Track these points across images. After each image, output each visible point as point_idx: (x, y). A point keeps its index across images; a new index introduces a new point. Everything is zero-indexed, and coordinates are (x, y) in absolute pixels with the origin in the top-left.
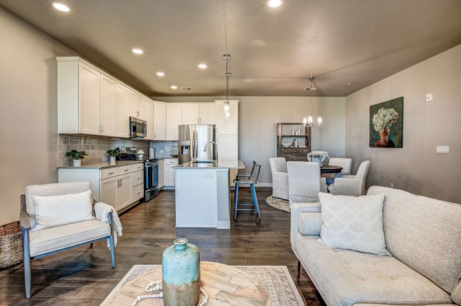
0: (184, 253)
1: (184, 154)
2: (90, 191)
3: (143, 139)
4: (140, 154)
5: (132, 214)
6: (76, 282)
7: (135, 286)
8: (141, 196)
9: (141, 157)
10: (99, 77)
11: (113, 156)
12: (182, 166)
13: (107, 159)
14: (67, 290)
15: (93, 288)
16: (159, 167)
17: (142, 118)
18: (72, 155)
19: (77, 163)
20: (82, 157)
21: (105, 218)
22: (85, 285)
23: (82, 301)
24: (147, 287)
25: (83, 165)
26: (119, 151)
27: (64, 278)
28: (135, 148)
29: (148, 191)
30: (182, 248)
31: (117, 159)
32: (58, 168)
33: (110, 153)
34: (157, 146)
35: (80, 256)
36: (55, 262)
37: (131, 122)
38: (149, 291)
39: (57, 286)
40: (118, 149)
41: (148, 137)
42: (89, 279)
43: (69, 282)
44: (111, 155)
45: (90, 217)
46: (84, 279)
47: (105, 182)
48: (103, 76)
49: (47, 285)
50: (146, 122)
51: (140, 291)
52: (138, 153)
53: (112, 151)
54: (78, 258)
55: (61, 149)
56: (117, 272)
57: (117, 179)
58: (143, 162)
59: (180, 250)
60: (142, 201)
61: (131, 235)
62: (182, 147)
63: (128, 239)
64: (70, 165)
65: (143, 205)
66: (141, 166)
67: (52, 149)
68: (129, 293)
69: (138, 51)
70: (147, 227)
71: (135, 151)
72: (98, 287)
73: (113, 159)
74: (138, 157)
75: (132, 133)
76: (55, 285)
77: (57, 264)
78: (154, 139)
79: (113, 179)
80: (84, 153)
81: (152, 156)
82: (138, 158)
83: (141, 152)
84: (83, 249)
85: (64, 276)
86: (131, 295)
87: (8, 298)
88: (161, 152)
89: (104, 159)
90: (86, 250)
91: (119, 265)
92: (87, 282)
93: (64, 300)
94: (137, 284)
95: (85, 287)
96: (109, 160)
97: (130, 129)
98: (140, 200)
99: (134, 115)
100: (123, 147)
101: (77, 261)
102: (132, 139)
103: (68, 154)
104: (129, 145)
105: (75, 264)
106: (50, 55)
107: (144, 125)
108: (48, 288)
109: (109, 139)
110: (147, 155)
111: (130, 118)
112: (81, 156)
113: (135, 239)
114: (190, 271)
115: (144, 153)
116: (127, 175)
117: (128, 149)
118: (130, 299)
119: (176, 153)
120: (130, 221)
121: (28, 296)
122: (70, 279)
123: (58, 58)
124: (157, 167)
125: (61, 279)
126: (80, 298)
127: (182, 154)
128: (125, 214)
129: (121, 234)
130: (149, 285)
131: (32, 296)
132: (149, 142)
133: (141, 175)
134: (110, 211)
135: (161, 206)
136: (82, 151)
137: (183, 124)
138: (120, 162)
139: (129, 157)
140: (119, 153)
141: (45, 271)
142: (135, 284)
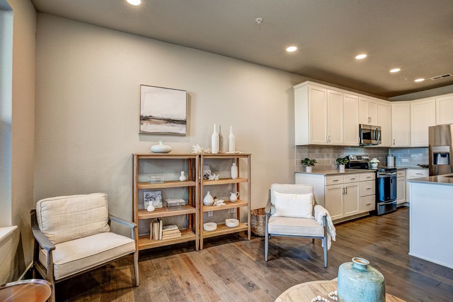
0: (360, 274)
1: (438, 163)
2: (311, 194)
3: (376, 146)
4: (373, 163)
5: (358, 224)
6: (295, 265)
7: (322, 286)
8: (372, 208)
9: (375, 166)
10: (326, 93)
11: (343, 164)
12: (436, 180)
13: (336, 167)
14: (288, 268)
15: (305, 276)
16: (398, 179)
17: (374, 123)
18: (306, 162)
19: (309, 169)
20: (313, 165)
21: (320, 220)
22: (300, 270)
23: (295, 281)
24: (331, 294)
25: (314, 171)
26: (349, 159)
27: (288, 258)
28: (367, 156)
29: (381, 204)
30: (361, 268)
31: (347, 167)
32: (295, 172)
33: (340, 161)
34: (398, 154)
35: (303, 247)
36: (286, 244)
37: (360, 130)
38: (331, 297)
39: (283, 262)
40: (347, 157)
41: (383, 144)
42: (304, 267)
43: (290, 263)
44: (340, 163)
45: (310, 216)
46: (301, 266)
47: (329, 188)
48: (329, 91)
49: (278, 258)
50: (380, 127)
51: (324, 293)
52: (372, 161)
53: (341, 159)
54: (301, 247)
55: (298, 158)
56: (327, 272)
57: (342, 186)
58: (375, 172)
59: (357, 269)
60: (373, 213)
61: (351, 244)
62: (436, 155)
63: (346, 247)
64: (304, 171)
65: (374, 218)
66: (372, 176)
67: (291, 157)
68: (315, 289)
69: (361, 57)
70: (371, 243)
71: (368, 160)
72: (308, 276)
73: (342, 167)
74: (371, 165)
75: (362, 140)
76: (282, 260)
77: (287, 246)
78: (393, 146)
79: (338, 186)
80: (314, 161)
81: (391, 165)
82: (371, 167)
83: (375, 160)
84: (306, 242)
85: (289, 257)
86: (316, 292)
87: (258, 255)
88: (405, 160)
89: (334, 166)
90: (308, 243)
91: (330, 267)
92: (302, 269)
93: (284, 273)
94: (323, 286)
95: (300, 271)
96: (338, 167)
97: (360, 136)
98: (370, 212)
99: (365, 122)
100: (353, 156)
101: (300, 250)
102: (365, 147)
103: (302, 162)
104: (361, 153)
105: (297, 251)
106: (290, 86)
107: (378, 131)
108: (278, 260)
109: (339, 148)
110: (385, 164)
111: (360, 125)
112: (312, 163)
113: (354, 250)
114: (365, 298)
115: (378, 161)
116: (353, 184)
117: (359, 157)
118: (313, 295)
119: (427, 163)
120: (354, 231)
121: (266, 260)
122: (292, 260)
123: (294, 87)
124: (395, 178)
125: (287, 258)
126: (294, 278)
127: (435, 163)
128: (351, 223)
129: (334, 239)
130: (333, 292)
131: (268, 261)
132: (387, 149)
133: (372, 185)
134: (325, 215)
135: (397, 224)
136: (313, 159)
137: (438, 124)
138: (350, 170)
139: (362, 166)
140: (348, 161)
141: (279, 248)
142: (322, 285)
